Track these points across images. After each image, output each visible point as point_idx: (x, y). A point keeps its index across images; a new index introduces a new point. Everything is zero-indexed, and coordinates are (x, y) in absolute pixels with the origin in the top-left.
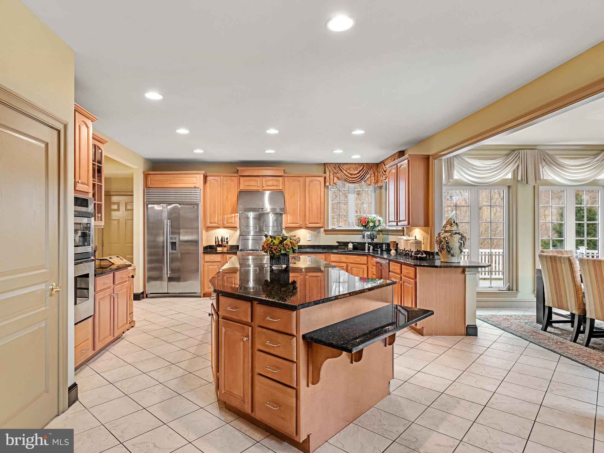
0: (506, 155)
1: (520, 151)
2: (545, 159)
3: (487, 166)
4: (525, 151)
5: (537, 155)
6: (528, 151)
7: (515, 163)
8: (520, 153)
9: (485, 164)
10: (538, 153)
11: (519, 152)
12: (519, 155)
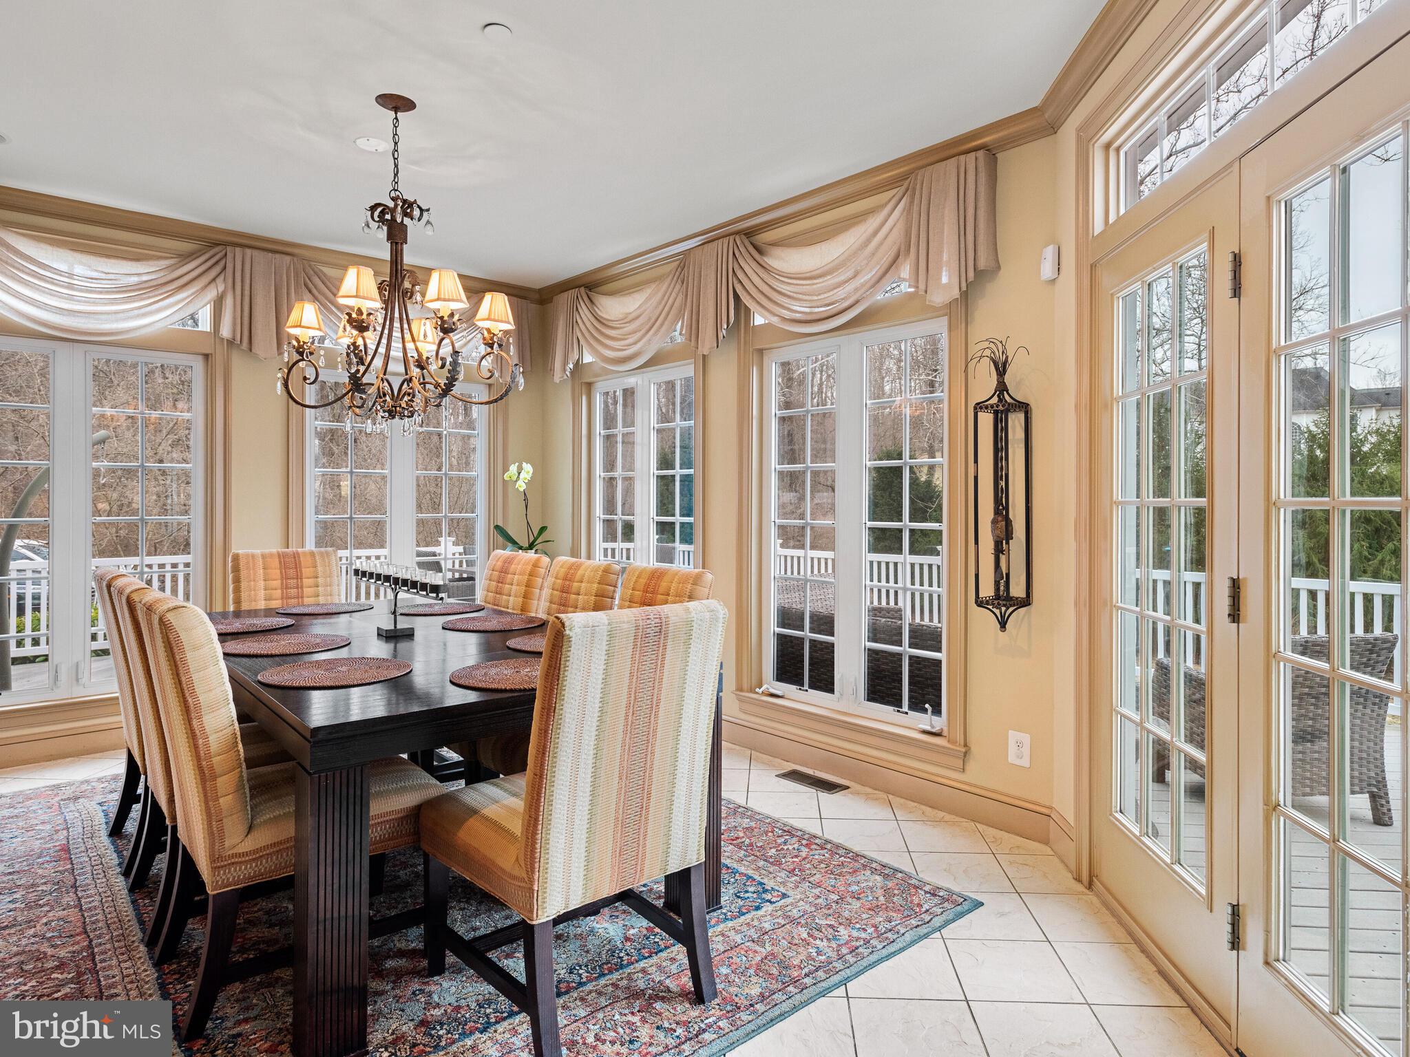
0: (180, 256)
1: (229, 249)
2: (310, 285)
3: (103, 276)
4: (248, 251)
5: (285, 271)
6: (256, 253)
7: (210, 283)
8: (230, 256)
9: (96, 271)
10: (289, 267)
11: (224, 252)
12: (223, 262)
